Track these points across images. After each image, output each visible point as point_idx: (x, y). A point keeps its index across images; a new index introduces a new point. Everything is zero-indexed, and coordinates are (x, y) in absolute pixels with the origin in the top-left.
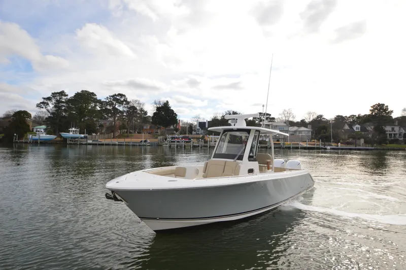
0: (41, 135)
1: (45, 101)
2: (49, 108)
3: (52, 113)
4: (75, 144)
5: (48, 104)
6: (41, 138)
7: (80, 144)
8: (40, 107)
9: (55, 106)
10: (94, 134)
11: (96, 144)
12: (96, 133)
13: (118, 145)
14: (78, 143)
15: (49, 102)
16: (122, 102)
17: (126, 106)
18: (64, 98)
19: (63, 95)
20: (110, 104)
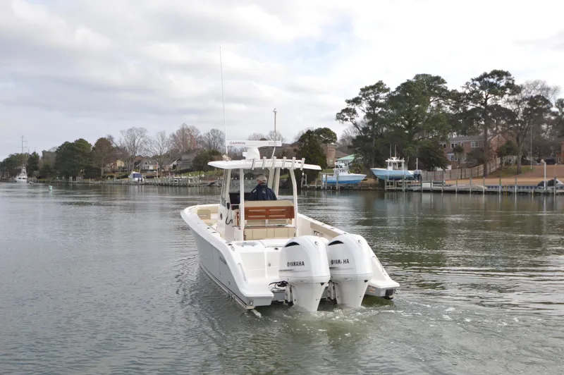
0: (341, 174)
1: (351, 107)
2: (357, 120)
3: (363, 130)
4: (397, 191)
5: (354, 112)
6: (341, 179)
7: (406, 191)
8: (342, 119)
9: (368, 115)
10: (439, 169)
11: (438, 192)
12: (444, 166)
13: (487, 193)
14: (404, 189)
15: (357, 108)
16: (504, 89)
17: (511, 98)
18: (383, 95)
19: (380, 90)
20: (474, 97)
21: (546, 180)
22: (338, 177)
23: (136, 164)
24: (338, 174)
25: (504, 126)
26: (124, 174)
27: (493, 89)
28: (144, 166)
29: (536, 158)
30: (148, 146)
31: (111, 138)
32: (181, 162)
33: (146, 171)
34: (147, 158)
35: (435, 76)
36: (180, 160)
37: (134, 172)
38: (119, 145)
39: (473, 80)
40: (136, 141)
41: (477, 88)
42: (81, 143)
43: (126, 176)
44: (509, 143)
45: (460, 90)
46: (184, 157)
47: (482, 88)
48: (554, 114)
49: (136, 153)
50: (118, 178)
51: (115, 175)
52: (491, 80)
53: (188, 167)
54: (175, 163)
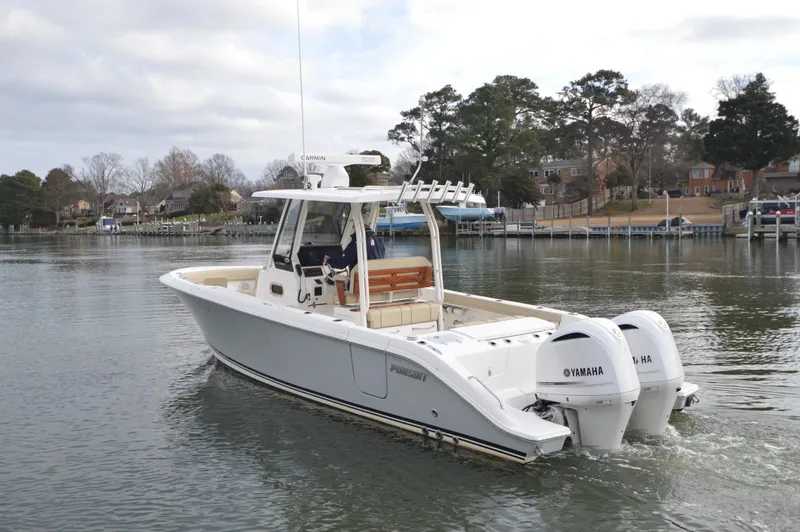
0: (397, 214)
1: (408, 121)
2: (417, 139)
3: (428, 153)
4: (472, 236)
5: (413, 129)
6: (396, 222)
7: (484, 236)
8: (396, 138)
9: (433, 133)
10: (529, 206)
11: (527, 236)
12: (535, 202)
13: (592, 236)
14: (481, 233)
15: (417, 123)
16: (614, 95)
17: (624, 108)
18: (451, 105)
19: (448, 99)
20: (575, 107)
21: (669, 218)
22: (392, 218)
23: (107, 205)
24: (392, 215)
25: (613, 145)
26: (90, 220)
27: (600, 96)
28: (119, 208)
29: (657, 189)
30: (123, 179)
31: (69, 169)
32: (172, 202)
33: (119, 215)
34: (123, 196)
35: (523, 78)
36: (171, 198)
37: (104, 217)
38: (81, 179)
39: (573, 84)
40: (106, 172)
41: (579, 94)
42: (25, 177)
43: (93, 223)
44: (621, 168)
45: (556, 98)
46: (176, 195)
47: (585, 95)
48: (681, 129)
49: (105, 189)
50: (81, 226)
51: (77, 222)
52: (597, 84)
53: (183, 209)
54: (163, 203)
